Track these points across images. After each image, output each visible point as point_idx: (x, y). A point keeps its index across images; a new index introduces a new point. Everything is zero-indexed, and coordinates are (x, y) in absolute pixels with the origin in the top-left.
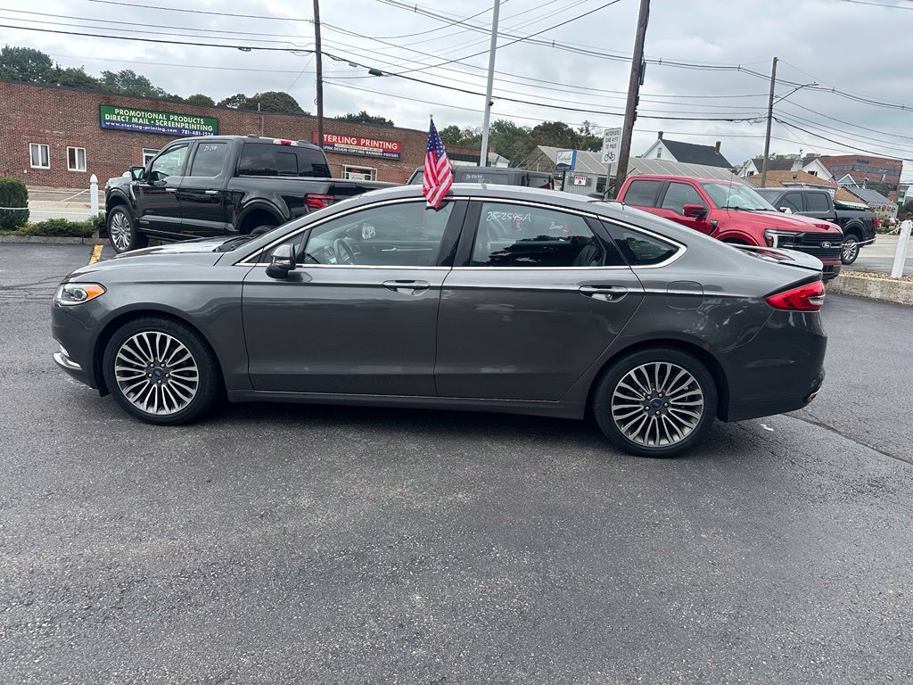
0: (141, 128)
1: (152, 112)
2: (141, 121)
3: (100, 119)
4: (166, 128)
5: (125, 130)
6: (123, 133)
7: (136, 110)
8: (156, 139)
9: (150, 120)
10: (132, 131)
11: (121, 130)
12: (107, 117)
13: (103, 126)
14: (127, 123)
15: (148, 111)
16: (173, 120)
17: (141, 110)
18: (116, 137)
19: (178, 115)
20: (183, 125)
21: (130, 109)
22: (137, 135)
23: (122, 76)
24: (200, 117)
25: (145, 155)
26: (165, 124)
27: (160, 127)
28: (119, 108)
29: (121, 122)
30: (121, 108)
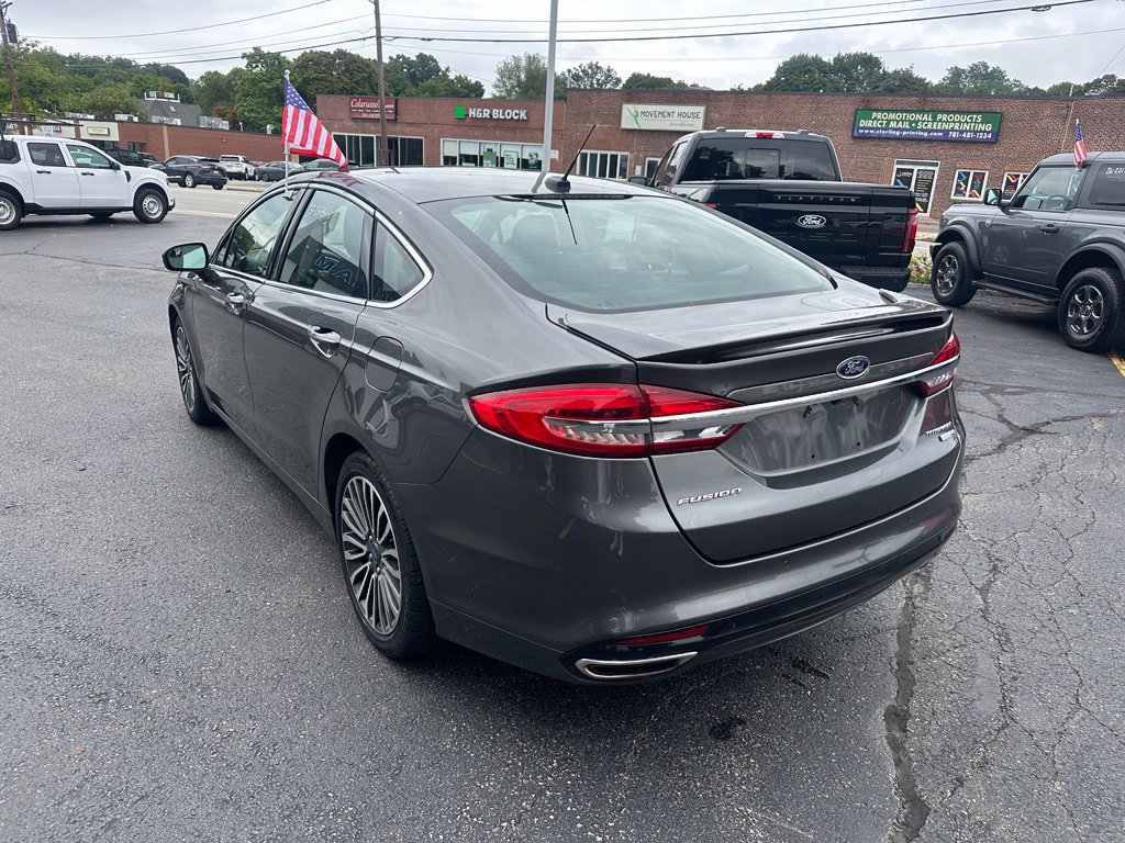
0: (898, 133)
1: (916, 112)
2: (900, 125)
3: (854, 126)
4: (929, 131)
5: (880, 138)
6: (876, 142)
7: (896, 111)
8: (914, 145)
9: (911, 123)
10: (888, 138)
11: (875, 138)
12: (862, 123)
13: (856, 134)
14: (883, 129)
15: (910, 111)
16: (940, 120)
17: (902, 111)
18: (868, 147)
19: (948, 112)
20: (952, 125)
21: (889, 111)
22: (892, 143)
23: (972, 70)
24: (977, 113)
25: (896, 167)
26: (929, 127)
27: (922, 130)
28: (877, 110)
29: (877, 129)
30: (880, 111)
